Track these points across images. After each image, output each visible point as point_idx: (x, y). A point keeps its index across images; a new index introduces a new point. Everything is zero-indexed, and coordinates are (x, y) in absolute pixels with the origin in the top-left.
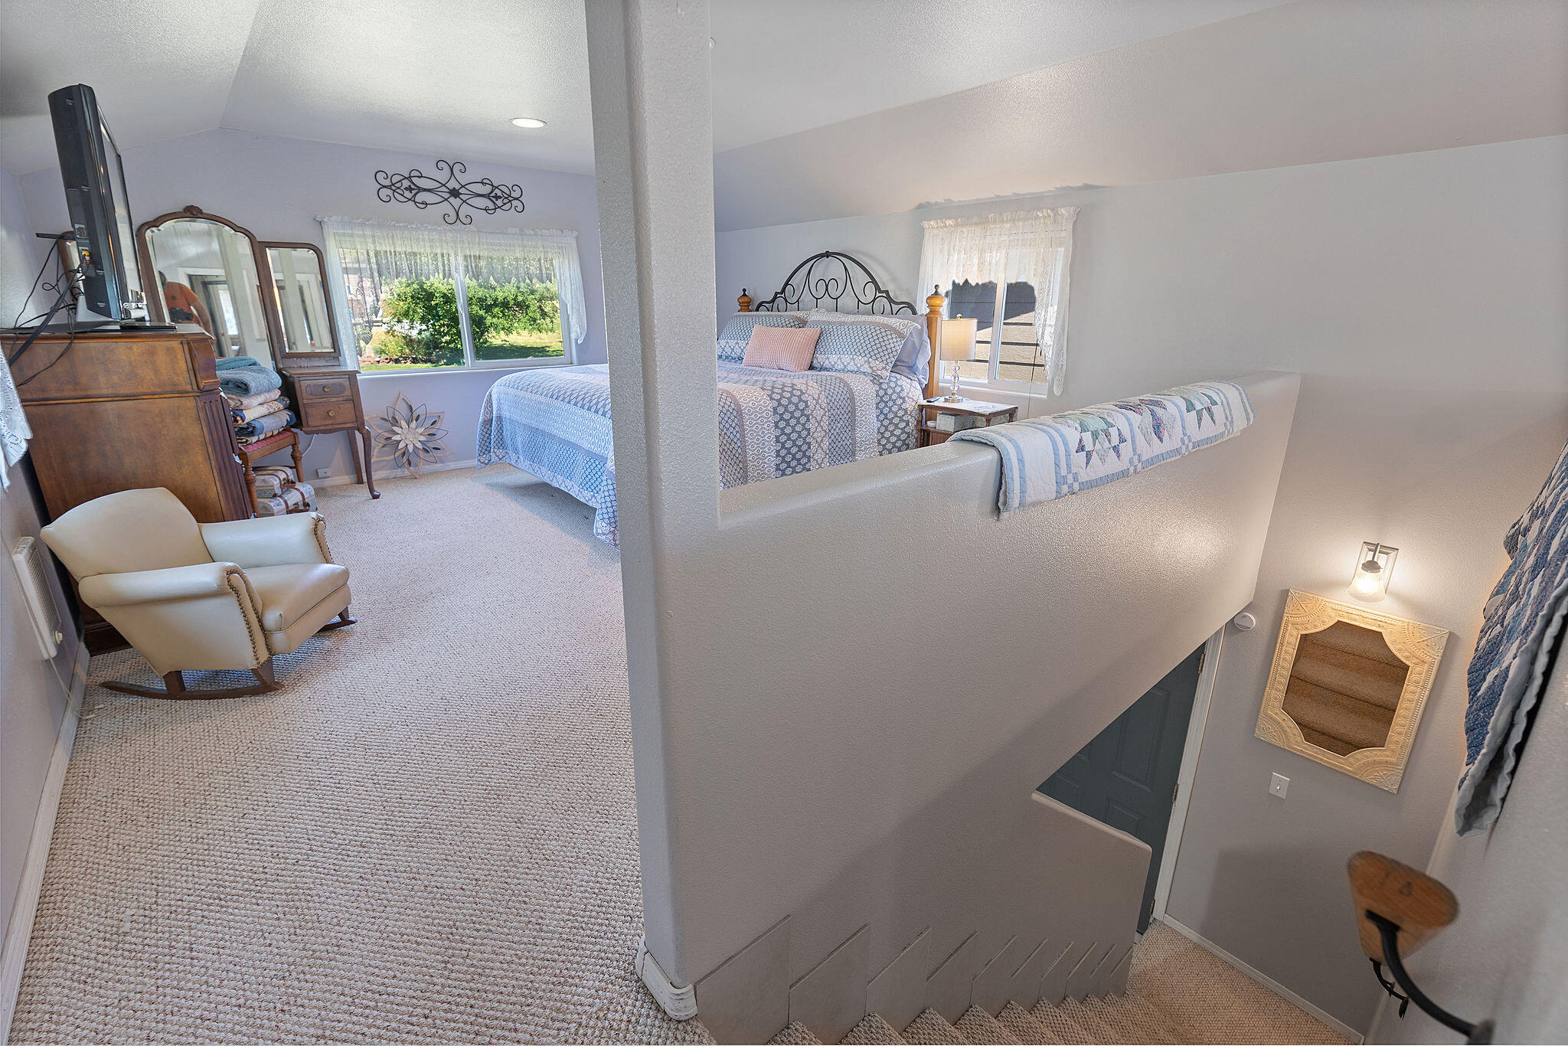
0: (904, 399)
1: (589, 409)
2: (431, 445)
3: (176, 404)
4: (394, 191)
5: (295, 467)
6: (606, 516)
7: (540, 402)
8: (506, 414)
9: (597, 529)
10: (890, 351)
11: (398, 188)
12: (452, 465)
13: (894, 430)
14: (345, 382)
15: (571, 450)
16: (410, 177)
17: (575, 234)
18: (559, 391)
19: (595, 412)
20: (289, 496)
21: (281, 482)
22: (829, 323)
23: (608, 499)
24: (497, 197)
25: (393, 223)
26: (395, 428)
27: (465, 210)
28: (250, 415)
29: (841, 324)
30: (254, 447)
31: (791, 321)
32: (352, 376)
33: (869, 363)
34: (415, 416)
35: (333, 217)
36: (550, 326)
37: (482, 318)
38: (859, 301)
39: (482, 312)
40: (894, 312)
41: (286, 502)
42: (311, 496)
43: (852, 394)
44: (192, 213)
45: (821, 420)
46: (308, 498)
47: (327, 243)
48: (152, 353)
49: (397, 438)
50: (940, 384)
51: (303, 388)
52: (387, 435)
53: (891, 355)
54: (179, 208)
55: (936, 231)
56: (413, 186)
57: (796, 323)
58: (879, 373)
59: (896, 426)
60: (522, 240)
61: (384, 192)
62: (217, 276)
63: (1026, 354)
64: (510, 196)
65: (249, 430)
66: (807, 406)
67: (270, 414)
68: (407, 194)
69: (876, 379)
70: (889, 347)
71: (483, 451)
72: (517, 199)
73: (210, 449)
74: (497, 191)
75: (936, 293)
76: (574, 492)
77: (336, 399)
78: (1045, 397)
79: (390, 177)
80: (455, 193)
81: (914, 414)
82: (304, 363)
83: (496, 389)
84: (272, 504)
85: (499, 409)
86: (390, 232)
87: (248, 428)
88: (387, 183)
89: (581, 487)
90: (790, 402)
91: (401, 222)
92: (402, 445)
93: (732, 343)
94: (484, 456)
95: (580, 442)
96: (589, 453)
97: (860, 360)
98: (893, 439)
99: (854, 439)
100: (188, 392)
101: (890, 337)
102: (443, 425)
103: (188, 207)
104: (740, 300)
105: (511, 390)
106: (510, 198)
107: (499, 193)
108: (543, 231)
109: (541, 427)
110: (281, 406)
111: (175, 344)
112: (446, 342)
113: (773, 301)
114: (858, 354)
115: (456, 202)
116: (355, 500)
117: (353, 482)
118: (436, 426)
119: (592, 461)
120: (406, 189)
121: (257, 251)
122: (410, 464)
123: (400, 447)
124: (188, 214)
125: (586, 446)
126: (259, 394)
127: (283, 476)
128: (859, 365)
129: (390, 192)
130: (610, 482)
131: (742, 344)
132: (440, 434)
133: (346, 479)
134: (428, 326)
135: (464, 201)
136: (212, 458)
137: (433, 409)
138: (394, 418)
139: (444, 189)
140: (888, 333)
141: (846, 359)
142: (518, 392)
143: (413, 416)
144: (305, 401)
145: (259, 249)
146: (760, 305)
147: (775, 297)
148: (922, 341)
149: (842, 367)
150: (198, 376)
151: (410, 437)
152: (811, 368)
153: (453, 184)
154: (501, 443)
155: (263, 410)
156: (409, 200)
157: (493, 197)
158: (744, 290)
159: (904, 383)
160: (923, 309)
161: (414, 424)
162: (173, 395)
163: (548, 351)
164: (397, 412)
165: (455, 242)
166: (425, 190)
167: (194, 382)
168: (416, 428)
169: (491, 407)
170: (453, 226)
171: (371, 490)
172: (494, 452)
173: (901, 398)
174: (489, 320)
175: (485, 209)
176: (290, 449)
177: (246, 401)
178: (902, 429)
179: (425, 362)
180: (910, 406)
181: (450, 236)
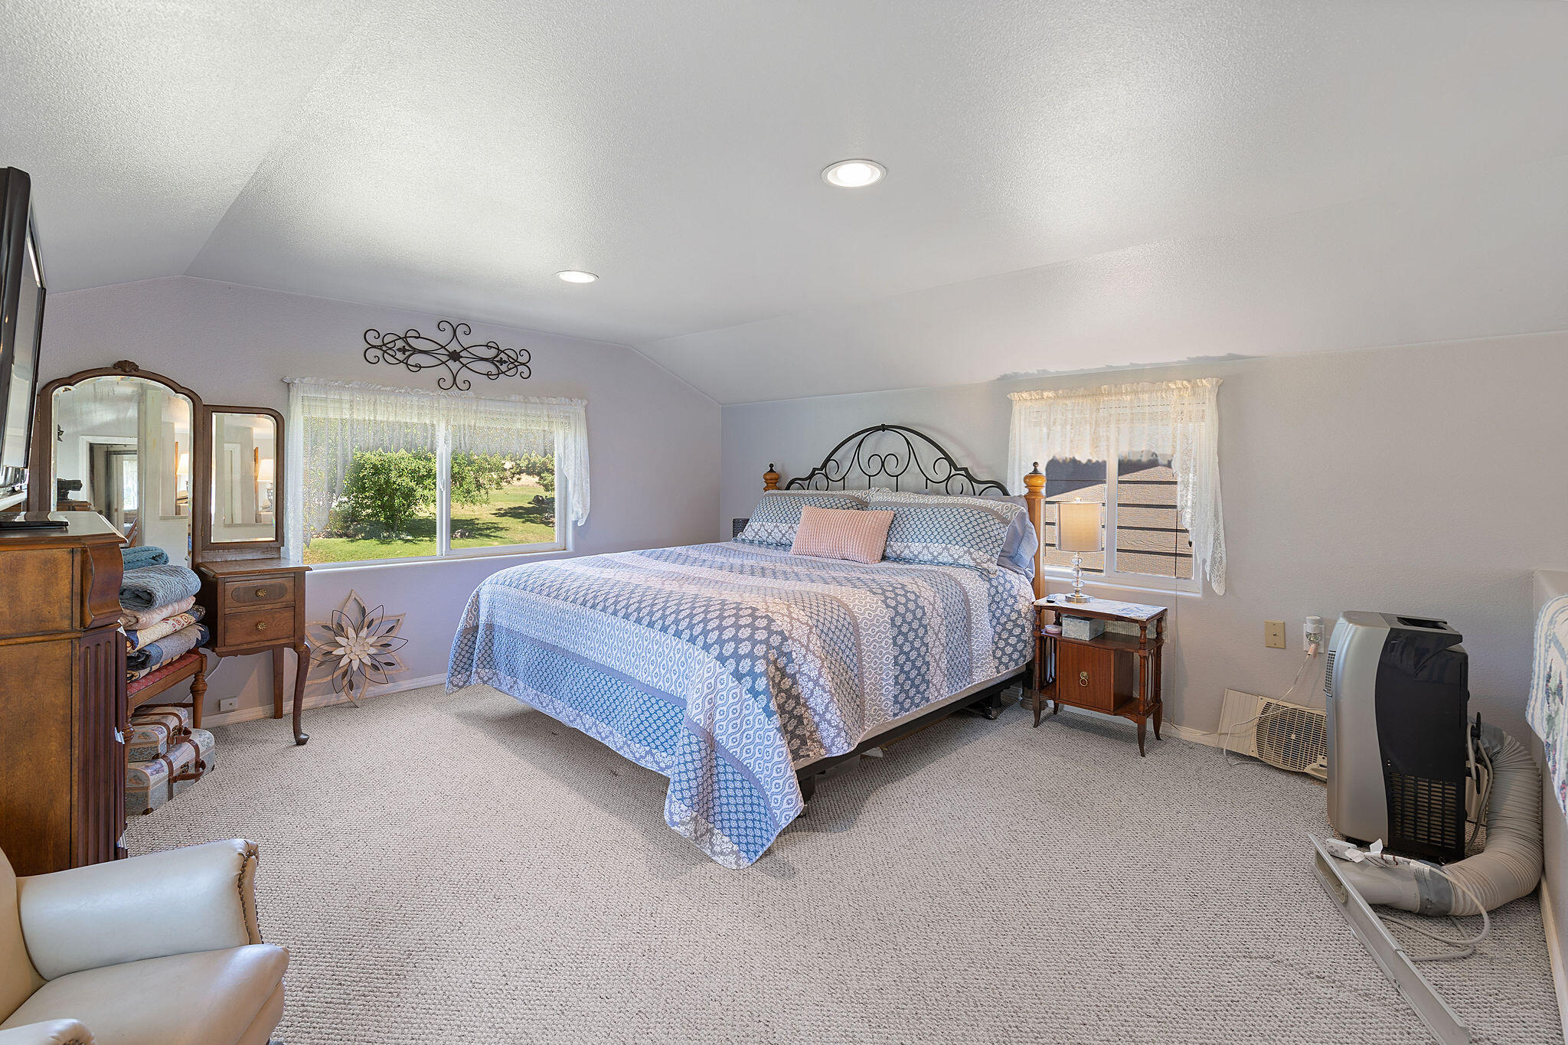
0: (1015, 598)
1: (651, 625)
2: (382, 659)
3: (35, 654)
4: (385, 352)
5: (194, 706)
6: (687, 794)
7: (563, 611)
8: (501, 621)
9: (671, 814)
10: (994, 539)
11: (390, 349)
12: (405, 685)
13: (1008, 638)
14: (288, 583)
15: (613, 681)
16: (406, 337)
17: (585, 402)
18: (595, 597)
19: (660, 630)
20: (177, 753)
21: (169, 733)
22: (902, 505)
23: (690, 766)
24: (502, 362)
25: (378, 387)
26: (338, 639)
27: (464, 374)
28: (144, 638)
29: (920, 506)
30: (141, 687)
31: (848, 501)
32: (298, 575)
33: (971, 554)
34: (367, 620)
35: (306, 379)
36: (485, 497)
37: (412, 490)
38: (927, 479)
39: (413, 484)
40: (977, 493)
41: (170, 764)
42: (209, 749)
43: (965, 594)
44: (125, 368)
45: (939, 631)
46: (204, 752)
47: (292, 408)
48: (15, 569)
49: (339, 652)
50: (1046, 577)
51: (228, 593)
52: (327, 648)
53: (996, 544)
54: (108, 362)
55: (1029, 404)
56: (407, 348)
57: (854, 504)
58: (985, 566)
59: (1010, 632)
60: (526, 409)
61: (372, 354)
62: (125, 445)
63: (1166, 542)
64: (516, 361)
65: (141, 660)
66: (924, 614)
67: (176, 632)
68: (400, 356)
69: (985, 574)
70: (992, 534)
71: (459, 669)
72: (524, 364)
73: (76, 729)
74: (502, 355)
75: (1035, 471)
76: (615, 741)
77: (271, 606)
78: (1199, 596)
79: (381, 337)
80: (455, 356)
81: (1029, 616)
82: (232, 556)
83: (487, 589)
84: (148, 772)
85: (490, 615)
86: (372, 397)
87: (139, 657)
88: (378, 342)
89: (629, 737)
90: (907, 609)
91: (388, 386)
92: (344, 662)
93: (770, 526)
94: (459, 676)
95: (629, 671)
96: (647, 689)
97: (957, 551)
98: (1009, 650)
99: (970, 653)
100: (64, 632)
101: (992, 523)
102: (400, 632)
103: (119, 362)
104: (767, 477)
105: (513, 591)
106: (515, 363)
107: (505, 358)
108: (550, 399)
109: (563, 644)
110: (193, 620)
111: (61, 554)
112: (368, 515)
113: (810, 477)
114: (954, 542)
115: (454, 366)
116: (271, 748)
117: (267, 715)
118: (393, 633)
119: (653, 700)
120: (399, 350)
121: (200, 417)
122: (351, 687)
123: (341, 665)
124: (119, 371)
125: (642, 677)
126: (165, 605)
127: (173, 723)
128: (956, 556)
129: (379, 353)
130: (694, 739)
131: (784, 527)
132: (396, 644)
133: (258, 712)
134: (349, 498)
135: (464, 365)
136: (76, 743)
137: (391, 611)
138: (340, 625)
139: (443, 351)
140: (990, 517)
141: (936, 548)
142: (525, 594)
143: (364, 621)
144: (227, 611)
145: (202, 415)
146: (792, 482)
147: (813, 474)
148: (1024, 527)
149: (930, 557)
150: (87, 604)
151: (356, 650)
152: (884, 558)
153: (454, 347)
154: (489, 661)
155: (167, 628)
156: (401, 362)
157: (497, 361)
158: (771, 466)
159: (1012, 578)
160: (1017, 488)
161: (364, 633)
162: (32, 639)
163: (477, 524)
164: (343, 617)
165: (448, 409)
166: (421, 352)
167: (77, 616)
168: (365, 639)
169: (477, 610)
170: (444, 393)
171: (297, 732)
172: (476, 672)
173: (1012, 596)
174: (419, 491)
175: (487, 375)
176: (192, 679)
177: (144, 618)
178: (1016, 636)
179: (341, 536)
180: (1023, 606)
181: (443, 401)
